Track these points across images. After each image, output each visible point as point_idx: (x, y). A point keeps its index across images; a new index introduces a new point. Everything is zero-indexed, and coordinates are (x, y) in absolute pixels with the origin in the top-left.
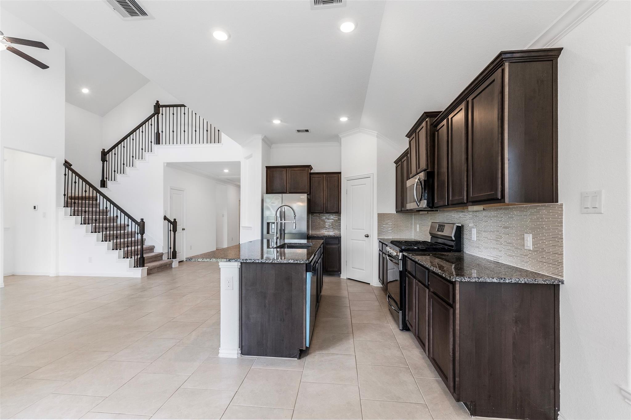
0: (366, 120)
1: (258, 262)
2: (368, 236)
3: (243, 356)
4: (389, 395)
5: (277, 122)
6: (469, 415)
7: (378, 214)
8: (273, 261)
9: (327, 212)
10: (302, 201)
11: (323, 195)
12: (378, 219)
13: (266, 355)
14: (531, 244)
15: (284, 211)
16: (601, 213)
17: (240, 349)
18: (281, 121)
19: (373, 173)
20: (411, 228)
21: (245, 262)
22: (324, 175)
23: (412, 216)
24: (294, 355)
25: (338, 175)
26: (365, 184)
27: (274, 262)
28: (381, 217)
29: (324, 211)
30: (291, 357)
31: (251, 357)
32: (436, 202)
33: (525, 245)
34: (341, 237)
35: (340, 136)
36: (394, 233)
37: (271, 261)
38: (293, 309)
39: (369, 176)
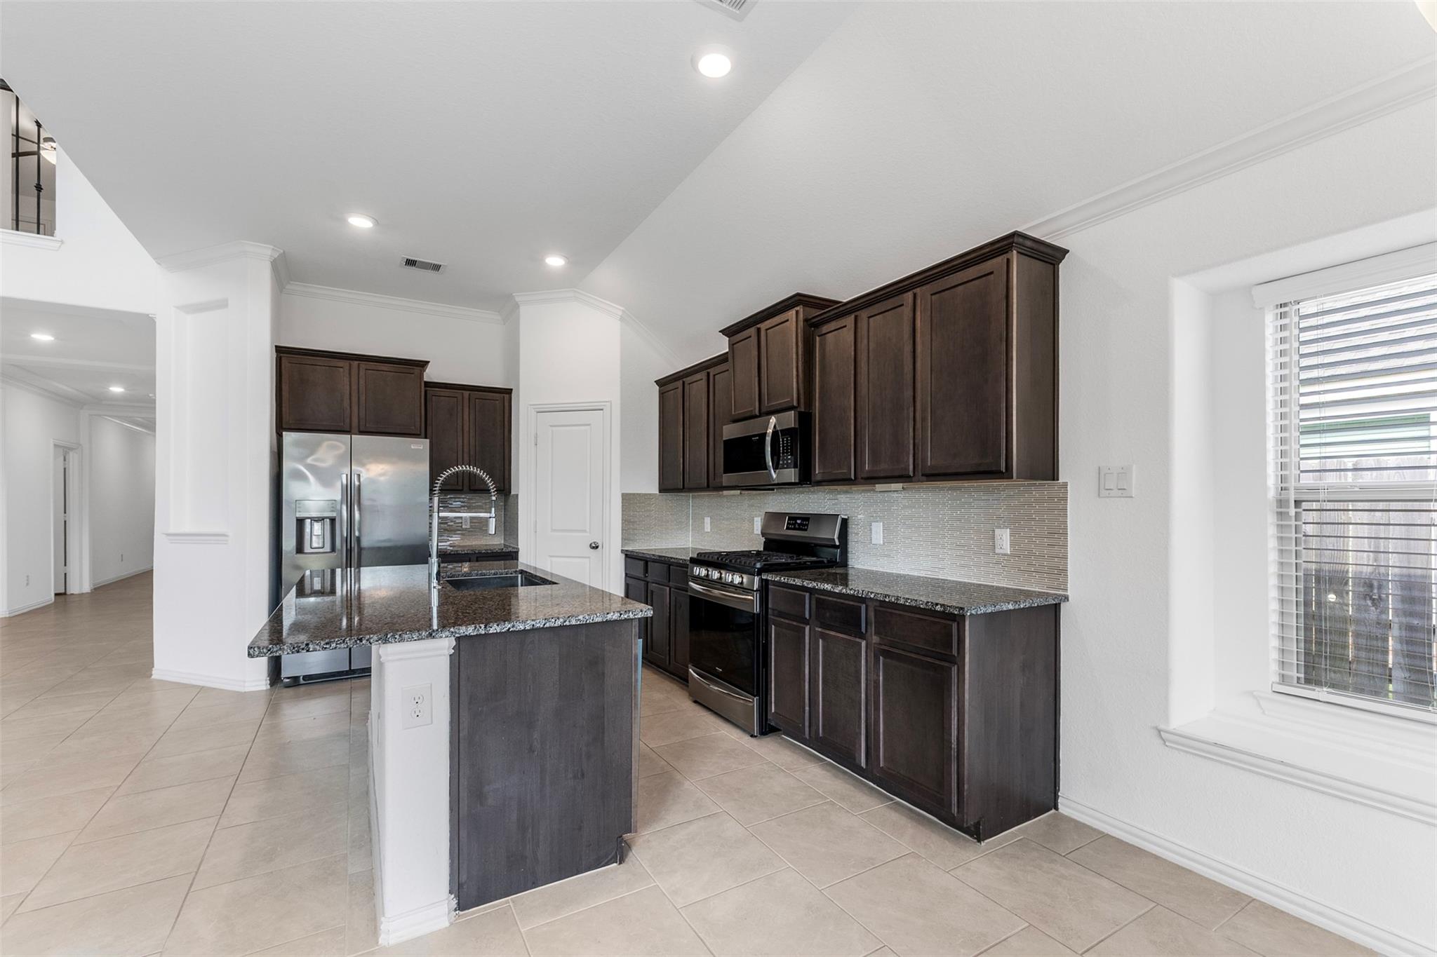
0: (607, 275)
1: (524, 630)
2: (597, 547)
3: (461, 913)
4: (853, 862)
5: (360, 223)
6: (975, 843)
7: (623, 495)
8: (565, 622)
9: (473, 490)
10: (413, 457)
11: (463, 446)
12: (622, 506)
13: (534, 883)
14: (1009, 543)
15: (359, 486)
16: (1132, 497)
17: (453, 896)
18: (377, 222)
19: (611, 402)
20: (687, 524)
21: (483, 632)
22: (466, 393)
23: (689, 500)
24: (610, 857)
25: (504, 397)
26: (589, 425)
27: (567, 623)
28: (629, 500)
29: (465, 486)
30: (602, 864)
31: (490, 907)
32: (817, 472)
33: (997, 547)
34: (520, 552)
35: (517, 299)
36: (654, 537)
37: (561, 620)
38: (606, 739)
39: (601, 408)
